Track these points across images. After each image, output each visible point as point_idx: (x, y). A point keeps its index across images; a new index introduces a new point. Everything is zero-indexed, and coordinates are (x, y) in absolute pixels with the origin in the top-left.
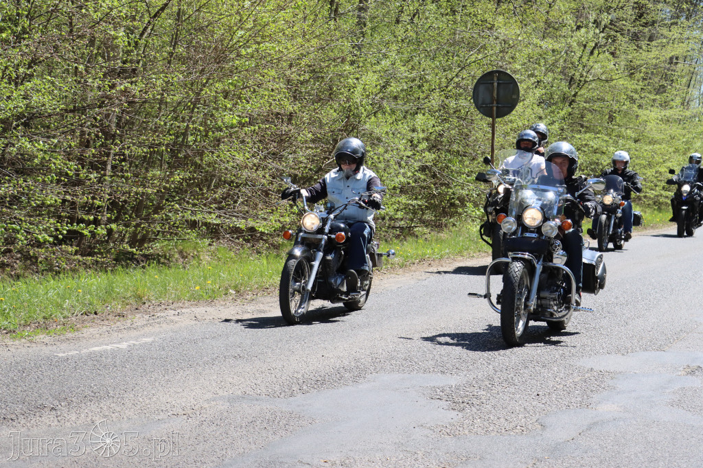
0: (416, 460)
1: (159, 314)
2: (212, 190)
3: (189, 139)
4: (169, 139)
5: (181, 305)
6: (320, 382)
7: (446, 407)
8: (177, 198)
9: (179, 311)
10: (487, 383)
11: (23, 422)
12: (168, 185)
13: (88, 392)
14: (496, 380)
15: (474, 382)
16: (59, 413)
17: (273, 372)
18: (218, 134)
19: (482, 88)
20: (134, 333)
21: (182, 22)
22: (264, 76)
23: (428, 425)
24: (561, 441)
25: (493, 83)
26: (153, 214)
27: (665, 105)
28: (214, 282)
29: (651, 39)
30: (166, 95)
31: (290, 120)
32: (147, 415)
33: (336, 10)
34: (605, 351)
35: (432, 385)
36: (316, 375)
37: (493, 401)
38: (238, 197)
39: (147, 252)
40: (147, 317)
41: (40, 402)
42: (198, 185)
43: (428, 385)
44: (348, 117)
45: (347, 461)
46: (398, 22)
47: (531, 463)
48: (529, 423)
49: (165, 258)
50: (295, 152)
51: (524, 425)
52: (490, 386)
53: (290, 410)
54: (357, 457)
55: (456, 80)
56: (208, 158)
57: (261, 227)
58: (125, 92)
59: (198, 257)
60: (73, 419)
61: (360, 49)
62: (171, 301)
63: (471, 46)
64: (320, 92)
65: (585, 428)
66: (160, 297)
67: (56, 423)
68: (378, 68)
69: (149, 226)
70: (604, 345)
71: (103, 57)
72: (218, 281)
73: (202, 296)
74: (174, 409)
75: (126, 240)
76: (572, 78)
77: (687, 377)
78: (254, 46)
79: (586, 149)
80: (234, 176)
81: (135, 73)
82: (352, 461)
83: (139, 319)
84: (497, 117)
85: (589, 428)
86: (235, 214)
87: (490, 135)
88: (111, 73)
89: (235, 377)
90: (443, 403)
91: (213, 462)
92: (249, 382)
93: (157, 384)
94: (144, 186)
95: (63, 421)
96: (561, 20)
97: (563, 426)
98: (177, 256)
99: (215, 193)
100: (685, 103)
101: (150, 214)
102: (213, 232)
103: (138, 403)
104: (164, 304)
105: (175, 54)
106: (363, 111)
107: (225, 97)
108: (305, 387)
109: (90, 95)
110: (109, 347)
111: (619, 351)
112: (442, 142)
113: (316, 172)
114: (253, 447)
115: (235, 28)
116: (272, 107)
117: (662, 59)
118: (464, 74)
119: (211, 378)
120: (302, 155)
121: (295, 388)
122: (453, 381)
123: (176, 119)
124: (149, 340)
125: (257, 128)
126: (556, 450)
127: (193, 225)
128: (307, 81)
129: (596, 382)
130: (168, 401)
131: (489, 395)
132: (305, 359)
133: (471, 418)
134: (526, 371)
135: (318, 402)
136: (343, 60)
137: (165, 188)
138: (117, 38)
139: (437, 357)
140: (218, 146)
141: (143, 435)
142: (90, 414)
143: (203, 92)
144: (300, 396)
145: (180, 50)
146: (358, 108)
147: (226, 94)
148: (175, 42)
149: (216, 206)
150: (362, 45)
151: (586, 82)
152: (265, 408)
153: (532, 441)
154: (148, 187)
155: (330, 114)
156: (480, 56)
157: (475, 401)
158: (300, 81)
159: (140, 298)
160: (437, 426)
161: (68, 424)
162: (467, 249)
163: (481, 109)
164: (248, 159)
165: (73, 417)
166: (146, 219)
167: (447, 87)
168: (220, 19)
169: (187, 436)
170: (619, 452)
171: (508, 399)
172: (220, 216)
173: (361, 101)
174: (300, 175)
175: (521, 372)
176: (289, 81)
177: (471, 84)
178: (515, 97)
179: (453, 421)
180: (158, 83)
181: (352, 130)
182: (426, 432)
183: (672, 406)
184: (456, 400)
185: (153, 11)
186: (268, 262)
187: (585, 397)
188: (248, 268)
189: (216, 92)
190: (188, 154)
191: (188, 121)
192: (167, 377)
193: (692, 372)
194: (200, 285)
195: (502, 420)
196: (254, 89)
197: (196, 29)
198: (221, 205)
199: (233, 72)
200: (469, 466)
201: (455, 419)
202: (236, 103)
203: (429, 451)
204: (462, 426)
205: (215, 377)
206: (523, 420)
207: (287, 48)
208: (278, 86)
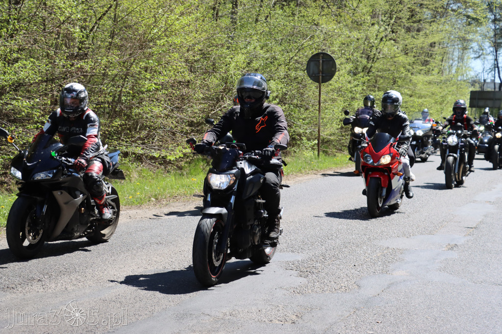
0: (278, 311)
2: (137, 132)
3: (122, 98)
4: (110, 99)
7: (296, 275)
8: (115, 137)
10: (321, 258)
11: (20, 289)
12: (110, 130)
13: (62, 269)
14: (327, 256)
15: (313, 258)
16: (44, 283)
18: (142, 95)
19: (312, 64)
21: (117, 22)
22: (171, 57)
23: (285, 287)
24: (371, 296)
25: (319, 61)
27: (428, 72)
28: (141, 193)
29: (418, 30)
30: (107, 71)
31: (188, 85)
32: (102, 284)
33: (217, 14)
34: (396, 235)
35: (286, 260)
37: (326, 270)
38: (155, 136)
41: (31, 276)
42: (129, 129)
43: (284, 260)
44: (226, 83)
45: (234, 313)
46: (257, 20)
47: (352, 311)
48: (350, 284)
50: (192, 107)
51: (346, 286)
52: (323, 260)
54: (240, 310)
55: (296, 58)
56: (136, 111)
57: (172, 158)
58: (82, 68)
59: (129, 176)
61: (233, 39)
63: (304, 36)
64: (207, 67)
65: (386, 287)
67: (42, 290)
68: (245, 51)
70: (395, 231)
71: (66, 46)
72: (144, 192)
73: (134, 203)
76: (369, 56)
77: (449, 252)
80: (152, 122)
81: (87, 56)
82: (237, 312)
84: (322, 83)
85: (389, 287)
86: (154, 147)
87: (318, 94)
88: (72, 57)
89: (158, 257)
90: (293, 272)
91: (146, 314)
93: (107, 263)
95: (46, 289)
96: (363, 19)
97: (372, 286)
99: (140, 133)
100: (441, 72)
102: (139, 158)
103: (95, 275)
105: (113, 44)
107: (146, 71)
109: (57, 72)
111: (405, 235)
112: (286, 99)
114: (172, 304)
115: (152, 27)
116: (177, 77)
117: (426, 44)
118: (301, 54)
119: (142, 258)
120: (197, 108)
122: (300, 257)
123: (113, 86)
125: (167, 91)
126: (368, 302)
127: (126, 154)
128: (199, 60)
129: (391, 256)
130: (115, 274)
131: (323, 266)
133: (312, 282)
134: (346, 250)
136: (223, 46)
137: (107, 131)
138: (77, 32)
140: (141, 103)
141: (99, 297)
142: (64, 284)
143: (132, 68)
145: (117, 40)
146: (232, 77)
147: (146, 69)
148: (112, 36)
149: (141, 142)
150: (234, 36)
151: (378, 59)
153: (352, 296)
155: (214, 81)
156: (310, 43)
157: (314, 271)
158: (195, 60)
160: (291, 288)
161: (50, 291)
162: (304, 169)
163: (312, 77)
164: (161, 111)
165: (53, 286)
167: (289, 63)
168: (143, 21)
169: (128, 298)
170: (408, 303)
171: (336, 268)
172: (143, 149)
173: (234, 73)
174: (195, 121)
175: (343, 250)
176: (187, 61)
177: (305, 61)
178: (333, 69)
179: (301, 284)
180: (102, 62)
181: (229, 92)
182: (285, 292)
183: (440, 271)
184: (302, 270)
185: (99, 16)
186: (175, 179)
187: (385, 266)
188: (163, 183)
189: (140, 68)
190: (122, 109)
191: (122, 87)
192: (113, 258)
193: (451, 248)
194: (132, 195)
195: (333, 283)
196: (165, 66)
197: (126, 27)
198: (143, 141)
199: (151, 55)
200: (313, 314)
201: (302, 283)
202: (153, 75)
203: (286, 305)
204: (307, 287)
205: (145, 257)
206: (346, 283)
207: (186, 38)
208: (180, 64)
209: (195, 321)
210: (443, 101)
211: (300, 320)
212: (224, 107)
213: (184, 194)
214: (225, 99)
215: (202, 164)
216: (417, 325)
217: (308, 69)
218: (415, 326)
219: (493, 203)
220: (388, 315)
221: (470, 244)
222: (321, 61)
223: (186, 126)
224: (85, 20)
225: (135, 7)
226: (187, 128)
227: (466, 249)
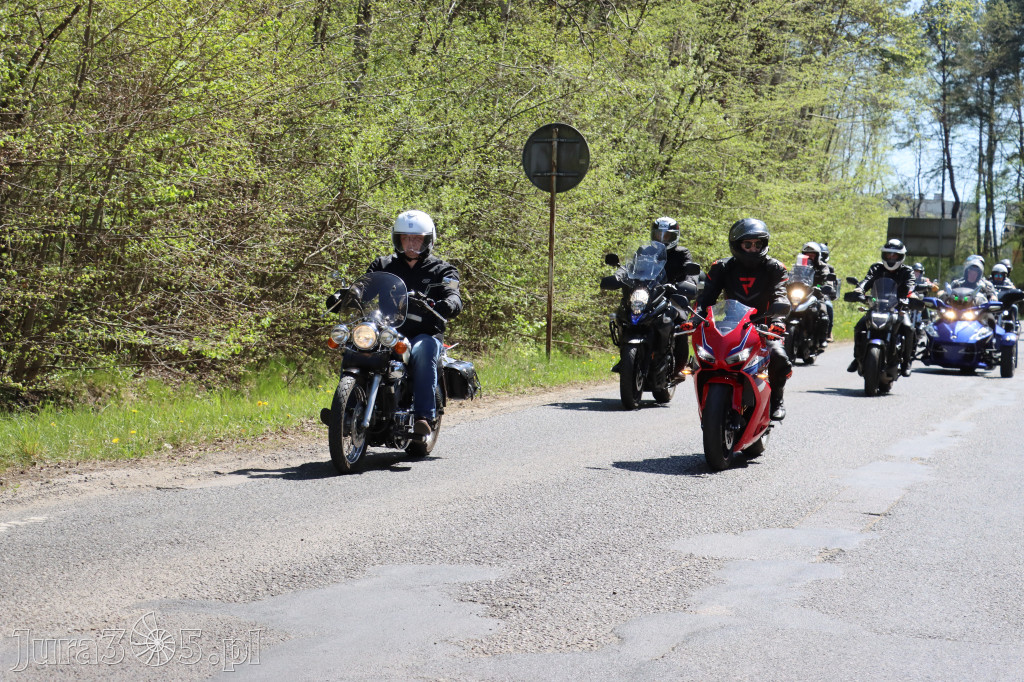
1: (56, 481)
2: (139, 295)
3: (105, 220)
5: (90, 466)
6: (298, 579)
7: (481, 613)
8: (86, 307)
9: (87, 475)
10: (542, 577)
12: (72, 289)
14: (555, 572)
15: (523, 576)
17: (227, 564)
18: (149, 213)
19: (535, 149)
20: (17, 509)
21: (92, 46)
22: (216, 129)
23: (456, 640)
24: (649, 659)
25: (551, 142)
26: (49, 332)
27: (795, 176)
28: (141, 432)
29: (774, 82)
30: (67, 155)
31: (255, 193)
32: (35, 632)
33: (323, 33)
34: (710, 528)
35: (462, 581)
36: (292, 568)
37: (550, 603)
38: (179, 306)
39: (41, 388)
40: (37, 484)
42: (118, 288)
43: (456, 581)
44: (341, 190)
46: (414, 51)
48: (600, 634)
49: (68, 396)
50: (263, 240)
51: (593, 638)
52: (546, 581)
53: (253, 620)
55: (499, 136)
56: (133, 248)
57: (213, 351)
58: (7, 147)
59: (118, 394)
61: (358, 90)
62: (75, 461)
63: (520, 88)
64: (300, 152)
65: (680, 640)
66: (59, 455)
68: (385, 118)
69: (43, 349)
70: (709, 520)
72: (147, 430)
73: (123, 453)
74: (77, 622)
75: (8, 370)
76: (664, 136)
77: (824, 565)
78: (203, 84)
80: (172, 274)
81: (20, 121)
83: (25, 488)
84: (558, 191)
85: (687, 640)
86: (175, 331)
87: (548, 217)
89: (170, 572)
90: (478, 607)
92: (191, 580)
93: (51, 585)
94: (35, 290)
96: (648, 52)
97: (650, 636)
98: (85, 393)
99: (143, 299)
100: (822, 175)
101: (42, 332)
102: (141, 357)
103: (22, 613)
104: (64, 465)
105: (81, 95)
106: (364, 180)
107: (159, 159)
108: (275, 587)
111: (730, 528)
112: (478, 227)
113: (295, 270)
114: (196, 676)
115: (173, 57)
116: (229, 174)
117: (790, 110)
118: (510, 128)
119: (134, 575)
120: (273, 246)
121: (261, 587)
122: (491, 574)
123: (83, 190)
124: (40, 519)
125: (206, 205)
126: (638, 673)
127: (110, 347)
128: (282, 136)
129: (697, 574)
130: (69, 609)
131: (544, 594)
132: (277, 546)
133: (517, 628)
134: (598, 559)
135: (295, 609)
136: (334, 106)
137: (67, 292)
139: (470, 540)
140: (148, 230)
143: (125, 151)
144: (267, 599)
145: (89, 87)
146: (356, 176)
147: (160, 155)
148: (81, 76)
149: (146, 319)
150: (362, 84)
151: (684, 142)
152: (214, 617)
153: (605, 661)
154: (42, 290)
155: (315, 184)
156: (533, 103)
157: (524, 604)
158: (271, 136)
159: (25, 456)
160: (469, 641)
162: (515, 383)
163: (535, 180)
164: (193, 250)
166: (39, 338)
167: (485, 147)
168: (150, 43)
170: (728, 674)
171: (571, 600)
172: (151, 335)
173: (361, 166)
174: (271, 274)
175: (591, 560)
176: (253, 136)
177: (520, 143)
178: (582, 163)
179: (491, 633)
180: (56, 136)
181: (348, 209)
182: (453, 649)
183: (803, 606)
184: (497, 602)
185: (48, 30)
186: (222, 402)
187: (682, 595)
188: (192, 411)
189: (145, 151)
190: (102, 242)
191: (103, 193)
192: (66, 575)
193: (831, 557)
194: (119, 436)
195: (563, 630)
196: (202, 148)
197: (113, 58)
198: (152, 317)
199: (169, 121)
201: (495, 631)
202: (175, 168)
203: (456, 678)
204: (504, 639)
205: (141, 573)
206: (593, 630)
207: (250, 87)
208: (237, 143)
212: (338, 243)
213: (240, 435)
214: (338, 224)
215: (286, 371)
217: (526, 161)
219: (929, 461)
221: (872, 548)
223: (250, 285)
226: (252, 289)
227: (863, 560)
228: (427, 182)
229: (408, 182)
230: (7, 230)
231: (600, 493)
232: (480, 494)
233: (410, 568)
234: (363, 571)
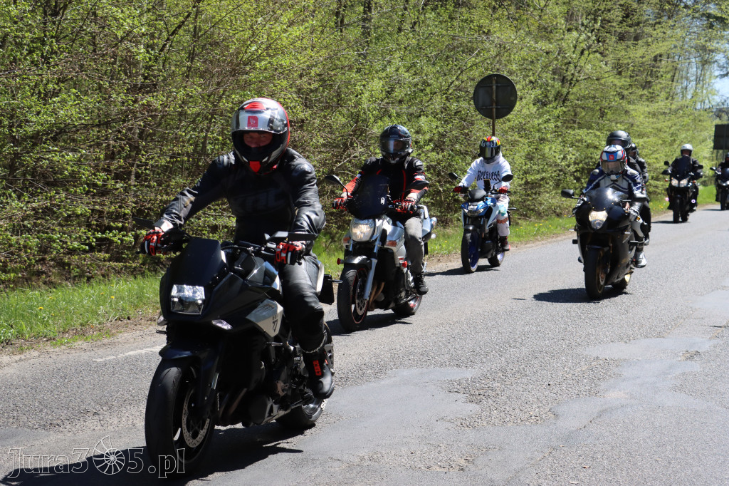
0: (439, 452)
3: (208, 148)
4: (190, 149)
7: (464, 400)
10: (500, 374)
11: (69, 427)
13: (127, 396)
14: (509, 371)
15: (489, 375)
16: (102, 418)
19: (482, 91)
21: (199, 37)
22: (276, 86)
23: (449, 418)
24: (574, 429)
25: (491, 87)
27: (652, 99)
29: (636, 39)
30: (186, 108)
31: (301, 127)
33: (342, 21)
34: (609, 339)
35: (449, 379)
37: (508, 393)
41: (83, 407)
43: (446, 379)
44: (357, 122)
45: (375, 456)
47: (547, 451)
48: (542, 413)
51: (538, 415)
52: (503, 378)
54: (384, 452)
55: (456, 83)
58: (149, 105)
60: (115, 422)
61: (365, 57)
64: (329, 99)
65: (595, 416)
67: (99, 427)
68: (383, 74)
70: (608, 334)
71: (126, 74)
76: (564, 77)
77: (686, 362)
78: (268, 59)
79: (580, 145)
81: (156, 88)
82: (379, 455)
84: (497, 118)
85: (599, 416)
88: (134, 89)
90: (460, 396)
94: (167, 194)
95: (106, 425)
96: (555, 23)
97: (575, 414)
100: (671, 97)
105: (192, 69)
106: (370, 116)
109: (114, 110)
110: (143, 351)
111: (622, 339)
112: (444, 142)
115: (249, 42)
117: (648, 57)
118: (464, 77)
122: (469, 374)
123: (194, 129)
126: (569, 438)
128: (317, 90)
129: (602, 370)
131: (503, 387)
133: (488, 409)
134: (536, 362)
136: (351, 68)
138: (141, 53)
139: (452, 351)
142: (130, 418)
143: (221, 104)
145: (198, 64)
146: (364, 113)
148: (191, 57)
150: (367, 53)
151: (577, 81)
153: (547, 430)
155: (339, 119)
156: (478, 60)
157: (490, 393)
158: (311, 89)
160: (457, 419)
161: (111, 428)
163: (481, 110)
167: (448, 90)
168: (235, 34)
170: (629, 439)
171: (521, 389)
173: (368, 107)
175: (532, 363)
176: (299, 91)
177: (471, 86)
178: (513, 98)
179: (471, 413)
180: (178, 96)
181: (361, 135)
182: (448, 425)
183: (675, 390)
184: (473, 392)
185: (172, 29)
187: (593, 385)
189: (232, 102)
191: (207, 131)
193: (691, 357)
195: (517, 410)
197: (211, 45)
199: (248, 83)
200: (490, 457)
201: (473, 411)
203: (450, 443)
204: (479, 417)
206: (537, 410)
207: (297, 58)
208: (290, 96)
209: (319, 470)
210: (675, 140)
211: (471, 466)
212: (355, 157)
214: (355, 145)
215: (324, 240)
216: (642, 471)
217: (475, 98)
218: (640, 473)
220: (599, 457)
221: (718, 350)
222: (494, 87)
224: (152, 36)
225: (224, 14)
227: (713, 358)
228: (411, 115)
229: (398, 115)
230: (150, 157)
231: (534, 317)
232: (455, 320)
233: (415, 371)
234: (385, 373)
